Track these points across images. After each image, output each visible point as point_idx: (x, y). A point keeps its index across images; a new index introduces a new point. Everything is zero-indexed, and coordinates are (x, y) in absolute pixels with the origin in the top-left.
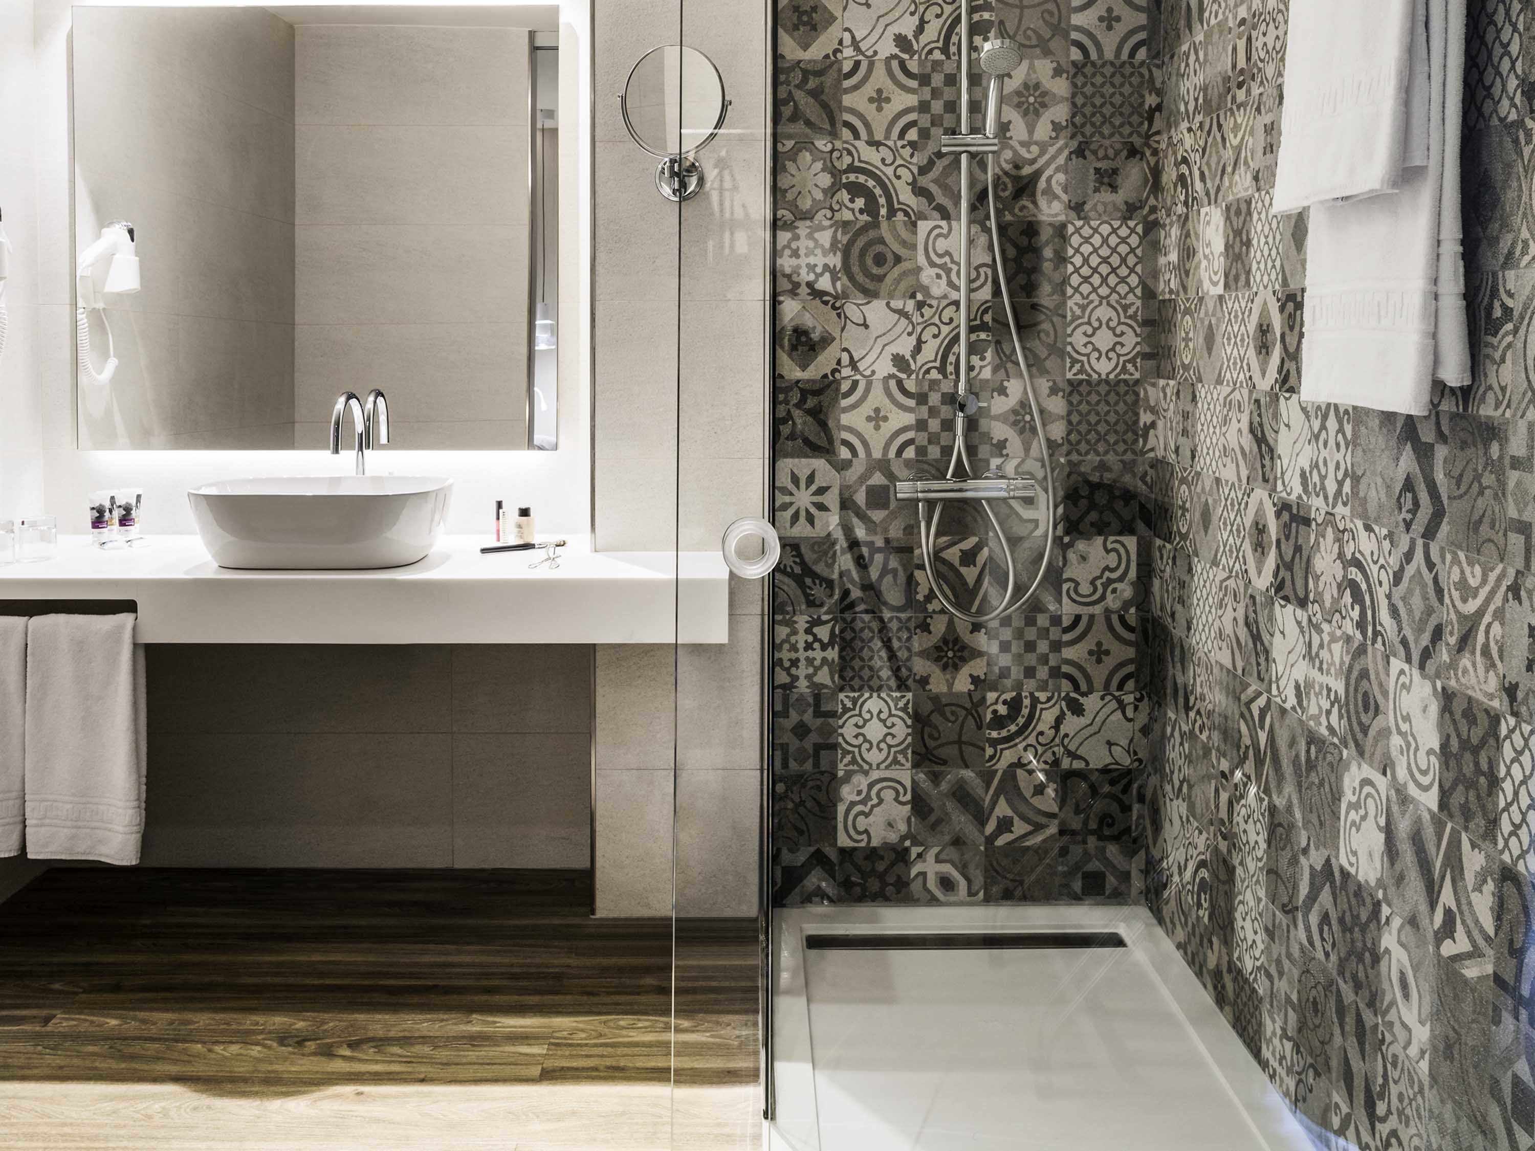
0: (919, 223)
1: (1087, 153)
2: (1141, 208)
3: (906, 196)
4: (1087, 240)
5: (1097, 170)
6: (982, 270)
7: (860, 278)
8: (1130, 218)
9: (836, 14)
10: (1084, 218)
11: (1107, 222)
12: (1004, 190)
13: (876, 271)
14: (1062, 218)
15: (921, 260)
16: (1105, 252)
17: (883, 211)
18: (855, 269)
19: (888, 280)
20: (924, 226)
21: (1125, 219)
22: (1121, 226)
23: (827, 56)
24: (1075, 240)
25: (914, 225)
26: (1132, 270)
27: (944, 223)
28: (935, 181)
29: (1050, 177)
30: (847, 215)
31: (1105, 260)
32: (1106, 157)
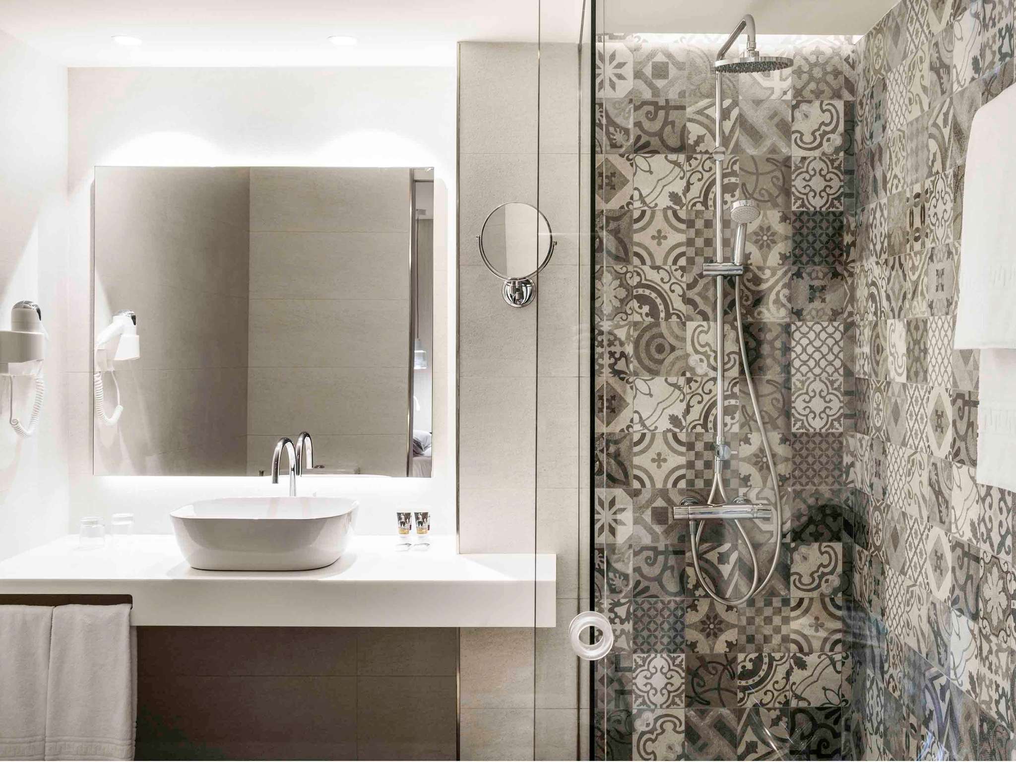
0: (688, 323)
1: (804, 275)
2: (842, 313)
3: (678, 304)
4: (804, 335)
5: (811, 287)
6: (732, 356)
7: (647, 362)
8: (835, 320)
9: (628, 178)
10: (803, 320)
11: (818, 323)
12: (746, 300)
13: (657, 356)
14: (788, 320)
15: (689, 349)
16: (817, 343)
17: (662, 315)
18: (643, 355)
19: (667, 362)
20: (691, 325)
21: (831, 321)
22: (828, 326)
23: (622, 207)
24: (797, 335)
25: (684, 324)
26: (836, 356)
27: (705, 323)
28: (699, 294)
29: (779, 292)
30: (637, 318)
31: (818, 349)
32: (817, 278)
